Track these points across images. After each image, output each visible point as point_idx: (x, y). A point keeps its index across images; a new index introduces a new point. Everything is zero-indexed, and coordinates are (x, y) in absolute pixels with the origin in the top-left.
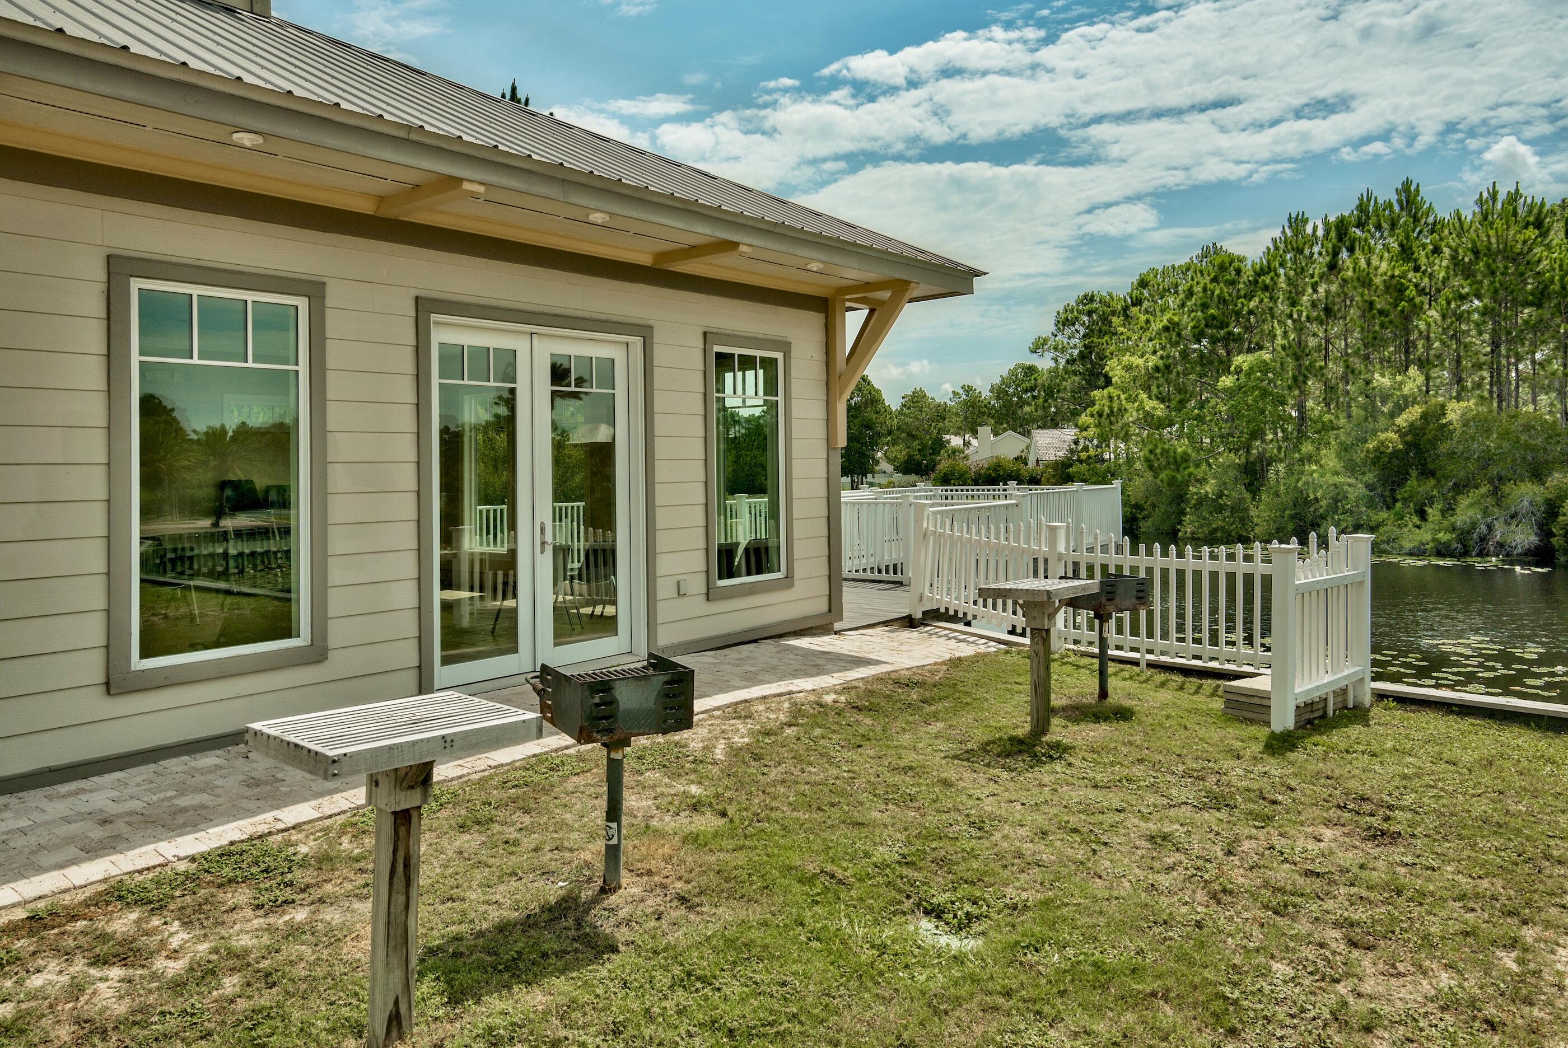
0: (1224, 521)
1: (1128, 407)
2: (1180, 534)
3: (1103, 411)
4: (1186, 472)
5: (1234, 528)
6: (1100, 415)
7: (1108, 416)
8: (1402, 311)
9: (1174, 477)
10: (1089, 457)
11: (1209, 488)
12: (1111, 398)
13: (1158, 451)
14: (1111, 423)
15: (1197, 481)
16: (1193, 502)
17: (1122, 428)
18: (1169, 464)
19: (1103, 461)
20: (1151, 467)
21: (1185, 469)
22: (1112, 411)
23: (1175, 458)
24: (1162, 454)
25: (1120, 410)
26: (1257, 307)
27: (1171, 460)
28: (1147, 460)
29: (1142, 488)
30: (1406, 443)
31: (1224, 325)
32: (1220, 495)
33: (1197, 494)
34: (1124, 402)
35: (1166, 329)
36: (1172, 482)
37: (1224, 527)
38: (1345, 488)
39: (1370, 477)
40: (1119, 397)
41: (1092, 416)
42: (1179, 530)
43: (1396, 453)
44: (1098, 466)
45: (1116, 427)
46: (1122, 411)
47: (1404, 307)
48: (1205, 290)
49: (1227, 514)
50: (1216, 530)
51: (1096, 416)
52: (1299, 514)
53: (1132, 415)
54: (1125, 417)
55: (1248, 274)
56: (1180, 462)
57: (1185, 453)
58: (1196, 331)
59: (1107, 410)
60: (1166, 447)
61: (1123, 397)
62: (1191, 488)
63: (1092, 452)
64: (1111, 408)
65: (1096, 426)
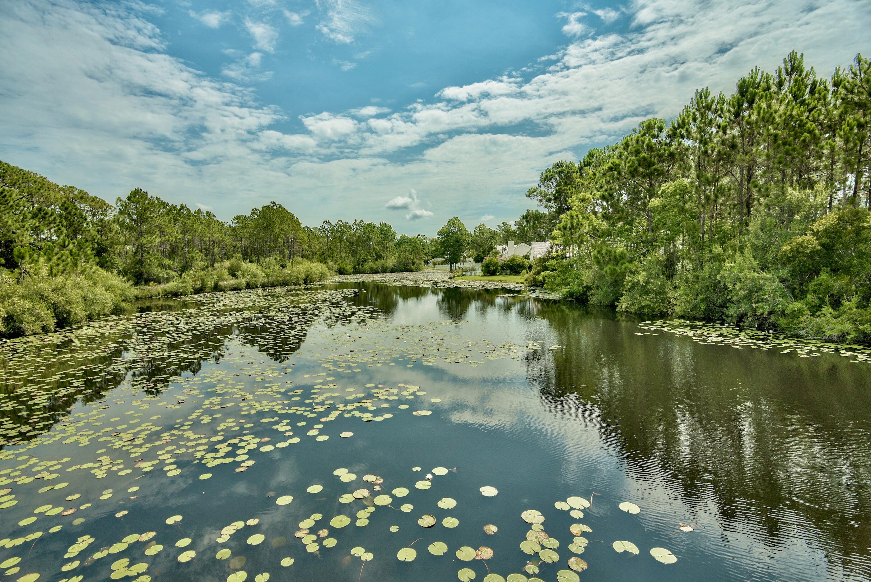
0: (650, 301)
1: (583, 223)
2: (618, 309)
3: (566, 225)
4: (623, 267)
5: (658, 307)
6: (565, 228)
7: (570, 229)
8: (804, 141)
9: (614, 269)
10: (558, 256)
11: (641, 278)
12: (572, 217)
13: (603, 252)
14: (572, 234)
15: (632, 272)
16: (628, 287)
17: (579, 237)
18: (610, 260)
19: (566, 258)
20: (598, 263)
21: (622, 264)
22: (572, 226)
23: (615, 257)
24: (606, 254)
25: (578, 225)
26: (677, 149)
27: (612, 257)
28: (596, 258)
29: (591, 276)
30: (821, 245)
31: (650, 164)
32: (647, 283)
33: (631, 281)
34: (580, 220)
35: (611, 169)
36: (613, 272)
37: (650, 305)
38: (762, 282)
39: (784, 272)
40: (577, 216)
41: (560, 229)
42: (617, 306)
43: (814, 252)
44: (564, 261)
45: (575, 236)
46: (579, 225)
47: (806, 138)
48: (637, 141)
49: (652, 295)
50: (643, 307)
51: (562, 229)
52: (709, 297)
53: (585, 229)
54: (581, 230)
55: (667, 129)
56: (618, 259)
57: (622, 253)
58: (632, 169)
59: (569, 225)
60: (608, 248)
61: (580, 216)
62: (627, 277)
63: (560, 253)
64: (572, 223)
65: (562, 236)
